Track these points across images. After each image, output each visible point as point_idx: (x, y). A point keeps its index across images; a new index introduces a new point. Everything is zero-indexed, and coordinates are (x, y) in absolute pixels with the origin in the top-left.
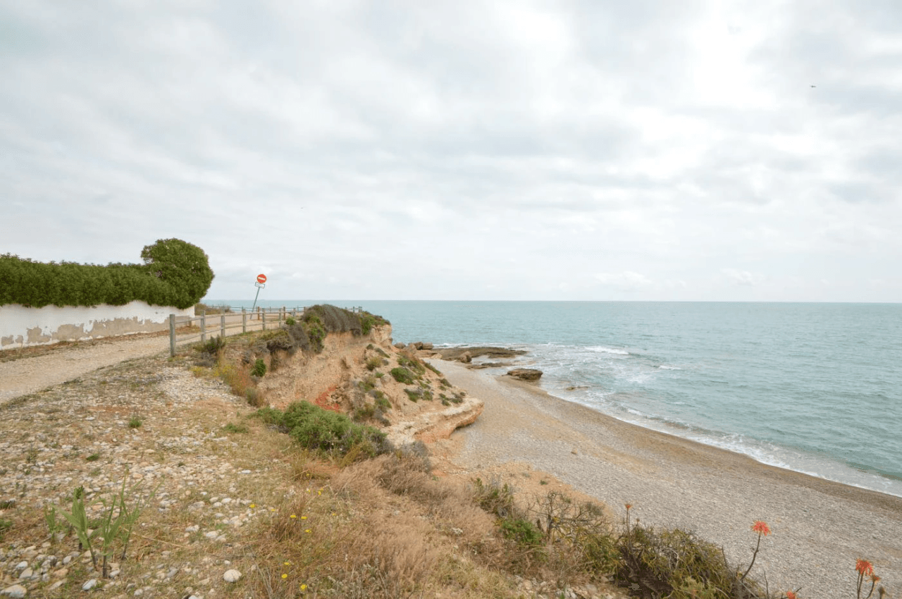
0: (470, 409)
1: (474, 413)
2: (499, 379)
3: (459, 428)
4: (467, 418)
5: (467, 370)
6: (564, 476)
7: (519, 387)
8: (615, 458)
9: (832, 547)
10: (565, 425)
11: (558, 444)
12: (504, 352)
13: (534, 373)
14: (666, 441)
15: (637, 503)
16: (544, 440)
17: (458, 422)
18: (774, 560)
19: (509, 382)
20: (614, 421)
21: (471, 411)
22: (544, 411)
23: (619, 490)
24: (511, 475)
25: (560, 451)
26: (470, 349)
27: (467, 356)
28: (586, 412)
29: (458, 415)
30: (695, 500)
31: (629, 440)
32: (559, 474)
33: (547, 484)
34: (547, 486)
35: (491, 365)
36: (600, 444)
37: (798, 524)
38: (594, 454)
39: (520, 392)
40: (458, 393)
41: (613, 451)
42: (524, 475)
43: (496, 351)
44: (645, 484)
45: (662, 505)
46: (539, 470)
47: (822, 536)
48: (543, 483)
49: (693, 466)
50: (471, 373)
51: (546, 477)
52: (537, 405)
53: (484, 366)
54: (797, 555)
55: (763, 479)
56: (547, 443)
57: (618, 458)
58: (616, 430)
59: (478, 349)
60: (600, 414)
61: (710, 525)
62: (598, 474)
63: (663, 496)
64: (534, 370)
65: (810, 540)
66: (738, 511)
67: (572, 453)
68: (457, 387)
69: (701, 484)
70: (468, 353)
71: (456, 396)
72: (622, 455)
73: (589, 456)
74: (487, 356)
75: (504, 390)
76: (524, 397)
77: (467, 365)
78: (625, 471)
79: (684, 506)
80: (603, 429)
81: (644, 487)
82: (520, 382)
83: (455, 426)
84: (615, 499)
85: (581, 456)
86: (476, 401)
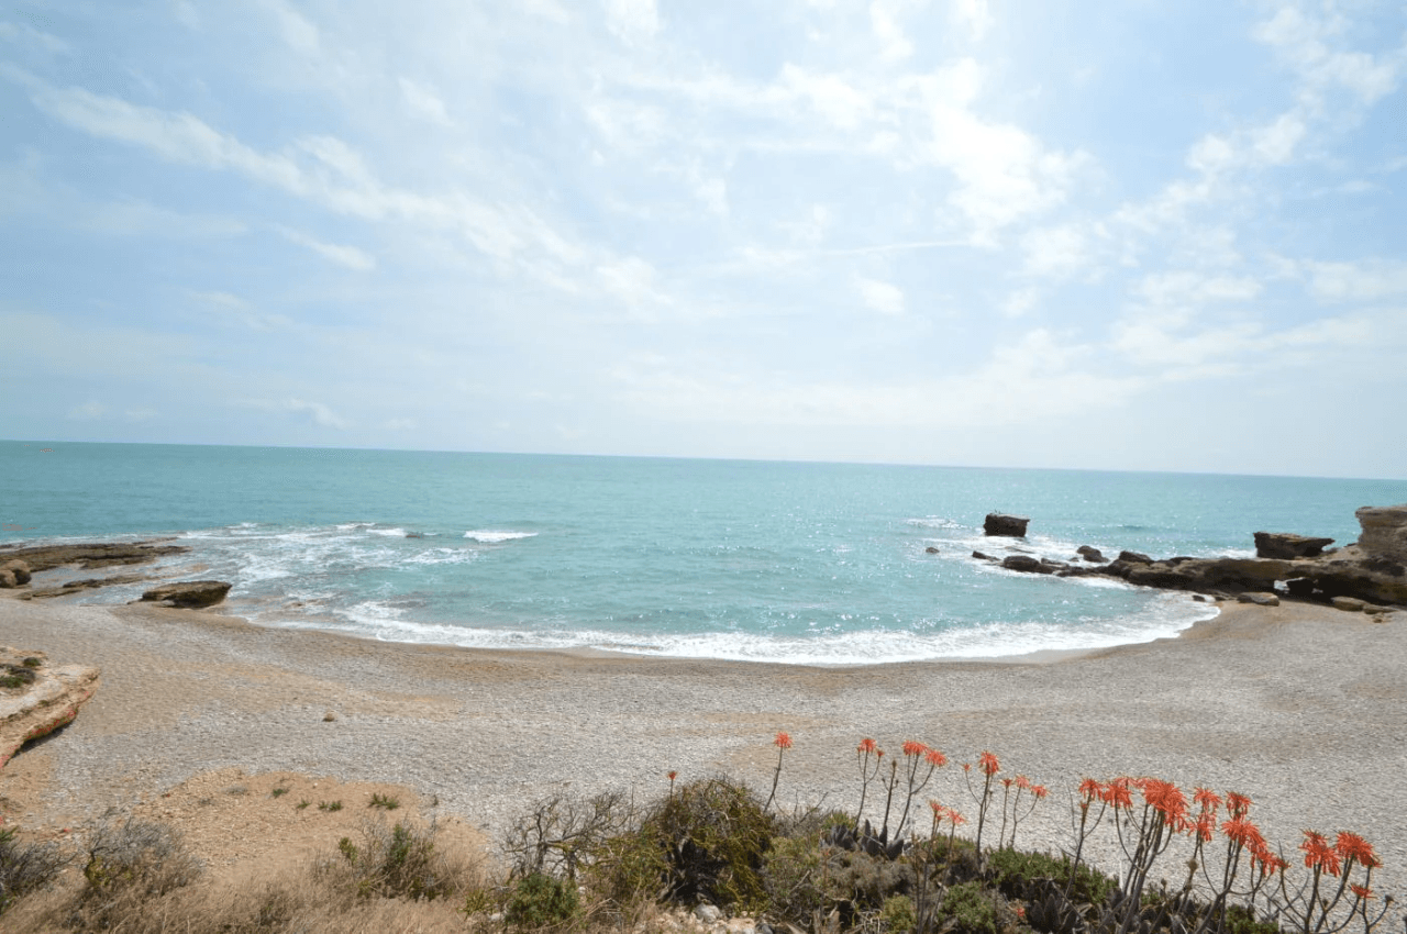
0: (63, 691)
1: (74, 697)
2: (122, 613)
3: (30, 743)
4: (56, 713)
5: (21, 604)
6: (319, 766)
7: (179, 620)
8: (401, 705)
9: (667, 733)
10: (298, 673)
11: (295, 712)
12: (124, 552)
13: (213, 587)
14: (470, 659)
15: (452, 764)
16: (264, 713)
17: (28, 727)
18: (623, 771)
19: (150, 616)
20: (388, 647)
21: (65, 695)
22: (250, 659)
23: (420, 756)
24: (204, 803)
25: (301, 723)
26: (22, 554)
27: (17, 572)
28: (335, 643)
29: (27, 712)
30: (525, 730)
31: (418, 671)
32: (309, 764)
33: (286, 792)
34: (288, 795)
35: (93, 584)
36: (371, 691)
37: (634, 719)
38: (366, 709)
39: (185, 630)
40: (19, 663)
41: (395, 696)
42: (233, 792)
43: (102, 553)
44: (457, 731)
45: (486, 753)
46: (262, 772)
47: (659, 724)
48: (277, 793)
49: (511, 684)
50: (36, 610)
51: (282, 781)
52: (232, 651)
53: (71, 589)
54: (642, 756)
55: (589, 678)
56: (270, 717)
57: (407, 704)
58: (394, 660)
59: (49, 550)
60: (359, 640)
61: (551, 756)
62: (382, 741)
63: (486, 740)
64: (210, 583)
65: (649, 733)
66: (575, 726)
67: (327, 720)
68: (9, 648)
69: (526, 705)
70: (18, 563)
71: (13, 670)
72: (411, 698)
73: (359, 717)
74: (78, 566)
75: (142, 632)
76: (195, 638)
77: (20, 591)
78: (422, 721)
79: (514, 744)
80: (372, 665)
81: (457, 736)
82: (177, 610)
83: (18, 741)
84: (416, 771)
85: (343, 719)
86: (76, 672)
